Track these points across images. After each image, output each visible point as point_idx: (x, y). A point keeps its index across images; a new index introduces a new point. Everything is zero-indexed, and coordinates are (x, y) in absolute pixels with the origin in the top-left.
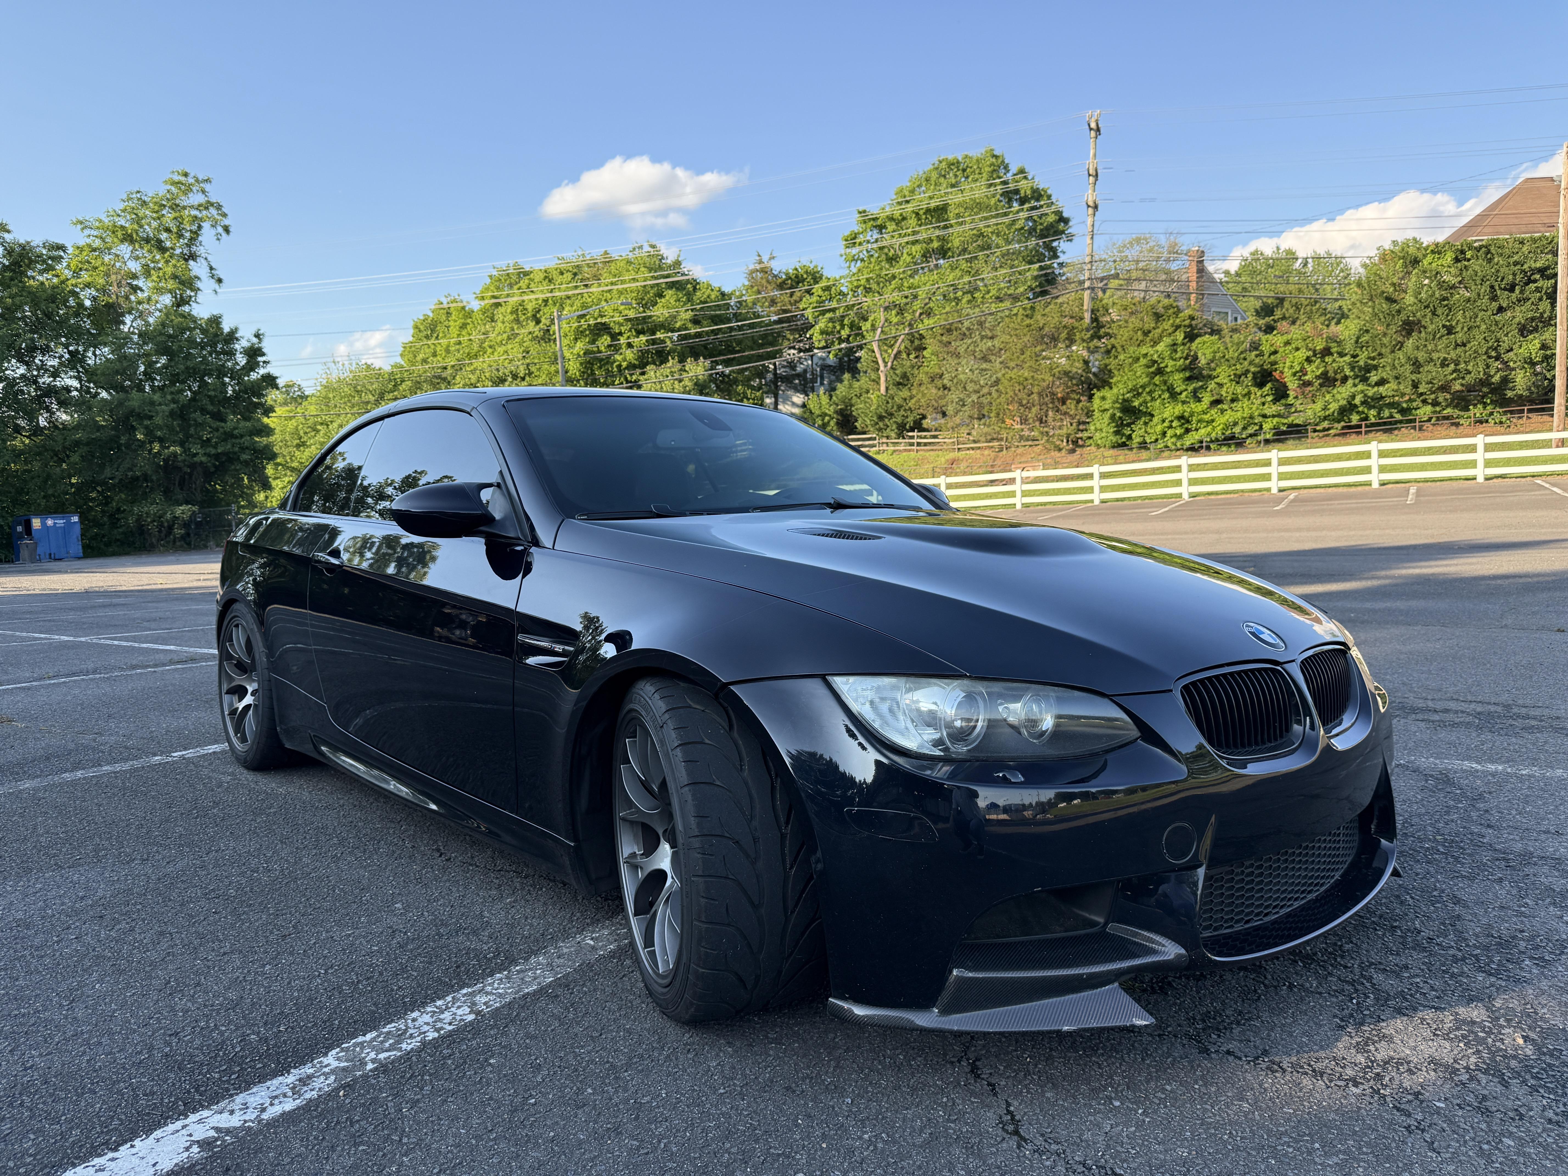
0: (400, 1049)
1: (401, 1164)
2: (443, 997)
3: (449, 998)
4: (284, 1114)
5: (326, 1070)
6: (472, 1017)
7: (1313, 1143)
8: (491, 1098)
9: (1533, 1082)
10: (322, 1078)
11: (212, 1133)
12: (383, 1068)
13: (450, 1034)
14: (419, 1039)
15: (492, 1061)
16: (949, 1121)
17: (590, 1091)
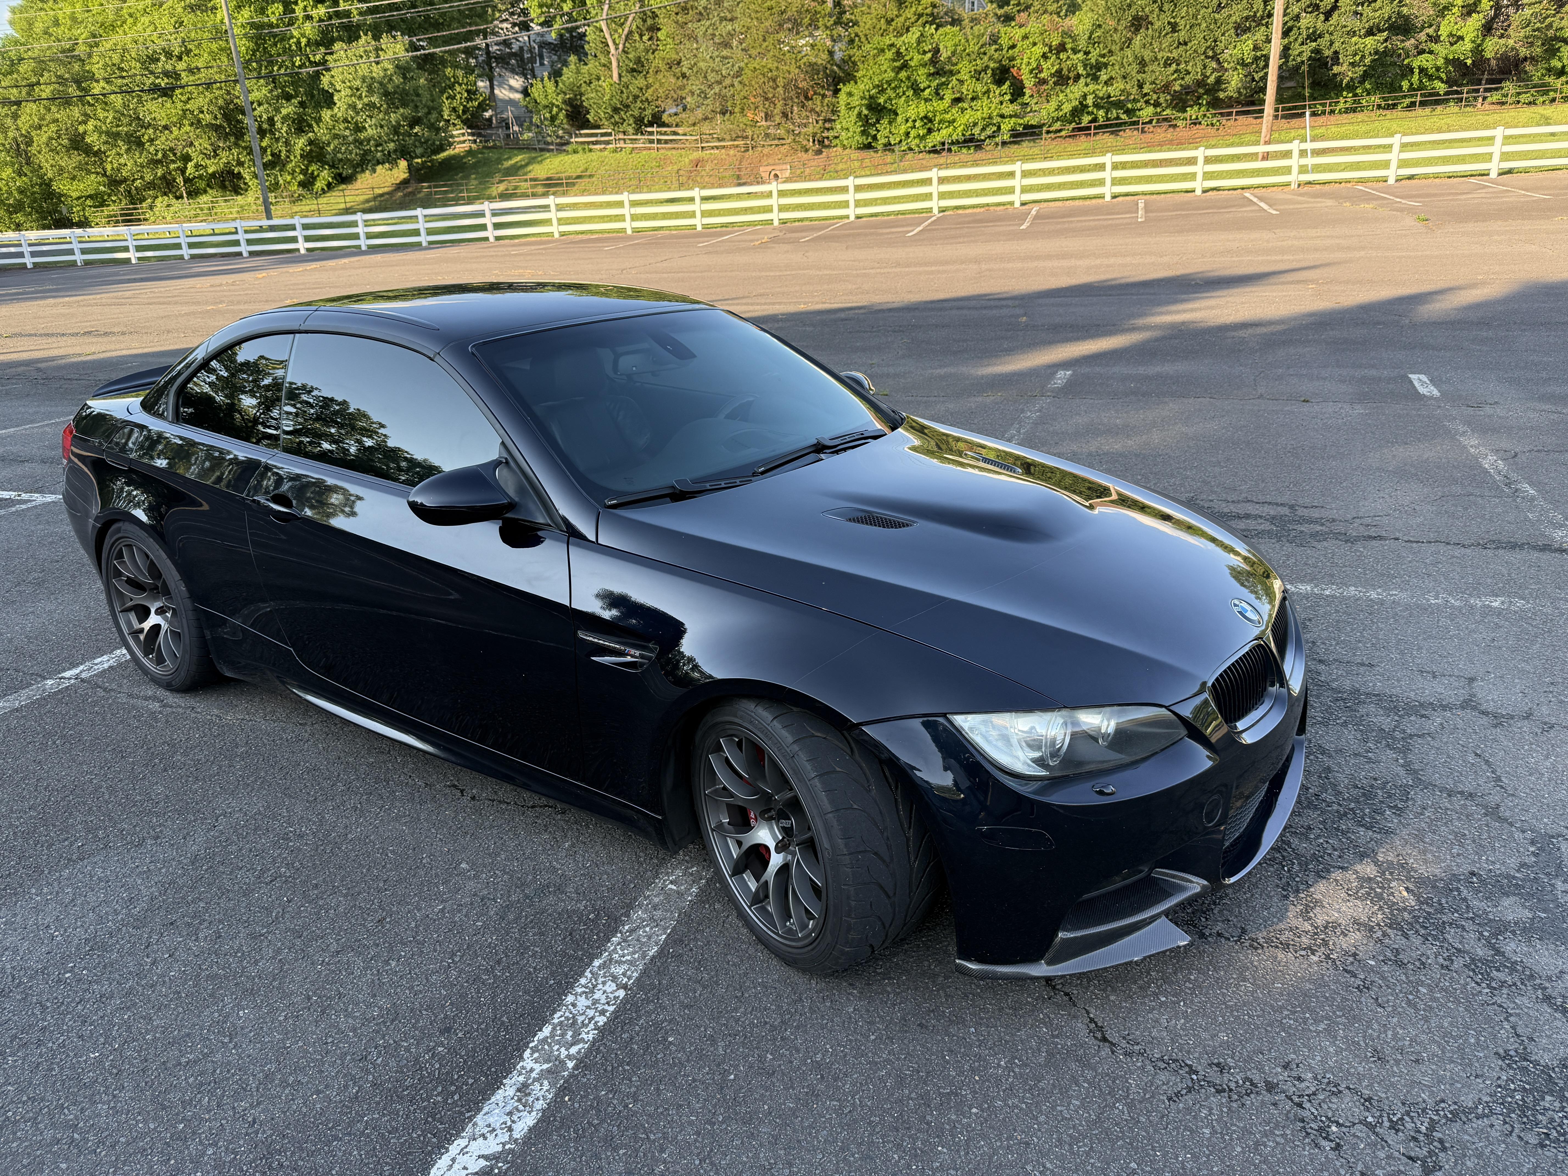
0: (583, 1040)
1: (665, 1162)
2: (581, 974)
3: (588, 974)
4: (530, 1130)
5: (534, 1075)
6: (621, 993)
7: (1304, 1013)
8: (694, 1080)
9: (1423, 932)
10: (537, 1086)
11: (483, 1163)
12: (582, 1063)
13: (616, 1015)
14: (592, 1026)
15: (670, 1039)
16: (1053, 1036)
17: (770, 1056)
